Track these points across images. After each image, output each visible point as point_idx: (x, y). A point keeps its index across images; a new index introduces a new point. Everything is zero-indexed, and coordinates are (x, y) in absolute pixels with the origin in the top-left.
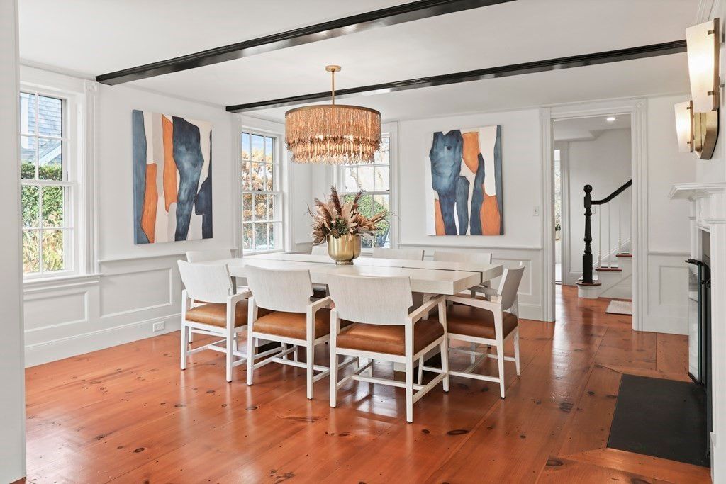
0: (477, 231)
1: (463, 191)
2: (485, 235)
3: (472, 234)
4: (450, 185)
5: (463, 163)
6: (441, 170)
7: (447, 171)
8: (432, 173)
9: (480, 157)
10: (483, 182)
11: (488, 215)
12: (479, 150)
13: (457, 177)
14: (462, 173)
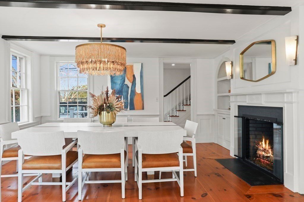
0: (132, 108)
1: (126, 90)
2: (136, 110)
3: (130, 109)
4: (120, 88)
5: (126, 78)
6: (116, 81)
7: (119, 82)
8: (111, 82)
9: (134, 76)
10: (135, 87)
11: (137, 101)
12: (133, 73)
13: (123, 84)
14: (126, 83)
